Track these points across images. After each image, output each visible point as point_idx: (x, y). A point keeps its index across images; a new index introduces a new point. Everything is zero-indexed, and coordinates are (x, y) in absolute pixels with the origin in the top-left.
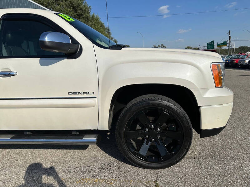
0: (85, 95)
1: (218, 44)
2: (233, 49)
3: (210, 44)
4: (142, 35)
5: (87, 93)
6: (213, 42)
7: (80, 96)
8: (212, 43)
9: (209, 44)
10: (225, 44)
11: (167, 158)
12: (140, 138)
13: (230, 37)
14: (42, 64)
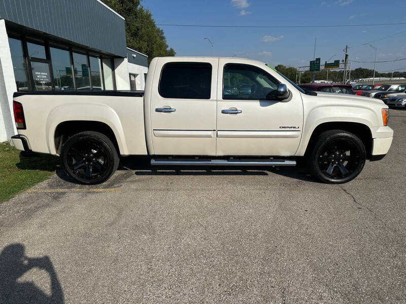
0: (292, 129)
1: (326, 64)
2: (348, 73)
3: (314, 64)
4: (211, 43)
5: (294, 127)
6: (318, 60)
7: (288, 129)
8: (318, 62)
9: (312, 63)
10: (336, 63)
11: (346, 176)
12: (326, 163)
13: (347, 56)
14: (262, 105)
